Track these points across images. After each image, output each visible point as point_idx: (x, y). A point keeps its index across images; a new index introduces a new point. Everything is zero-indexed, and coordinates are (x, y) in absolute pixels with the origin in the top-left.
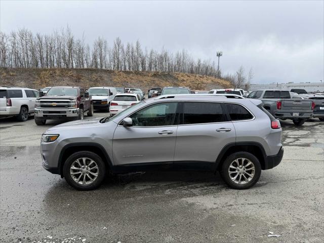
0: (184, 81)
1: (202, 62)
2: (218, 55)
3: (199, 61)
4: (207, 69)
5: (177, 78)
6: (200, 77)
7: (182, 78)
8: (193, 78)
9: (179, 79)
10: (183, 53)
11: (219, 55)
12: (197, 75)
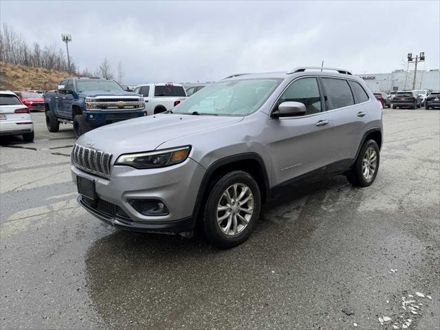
0: (18, 77)
1: (42, 48)
2: (64, 40)
3: (37, 46)
4: (51, 59)
5: (4, 73)
6: (45, 72)
7: (13, 73)
8: (33, 74)
9: (7, 73)
10: (6, 31)
11: (66, 39)
12: (39, 69)
